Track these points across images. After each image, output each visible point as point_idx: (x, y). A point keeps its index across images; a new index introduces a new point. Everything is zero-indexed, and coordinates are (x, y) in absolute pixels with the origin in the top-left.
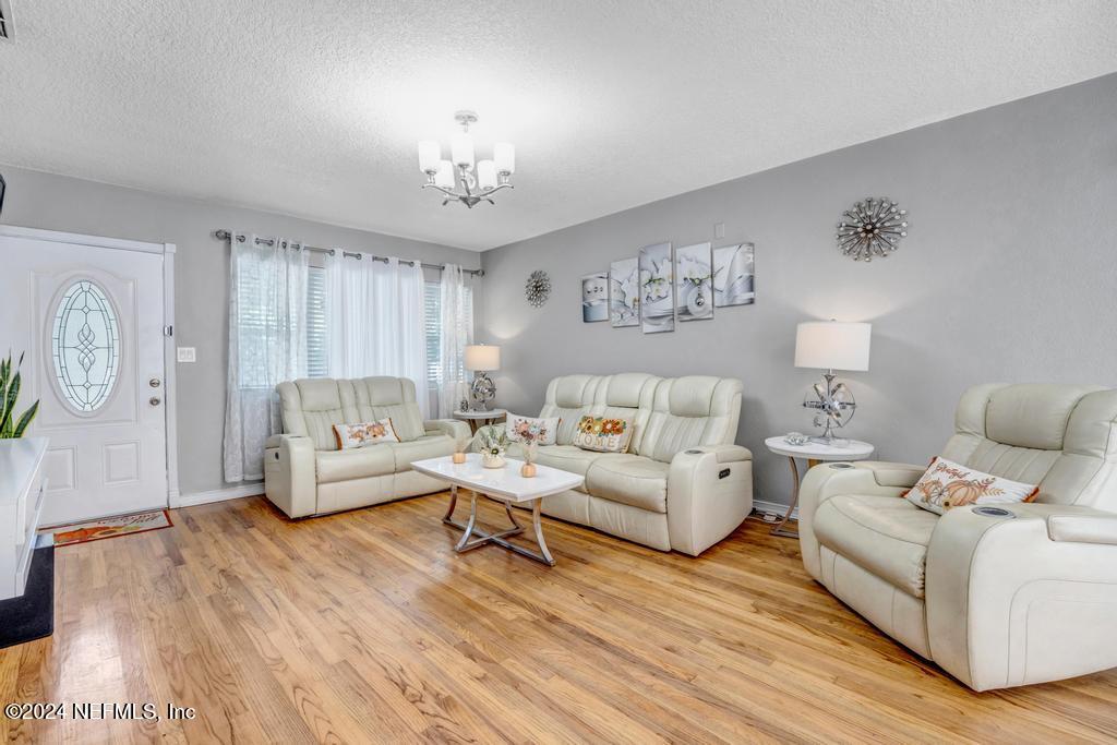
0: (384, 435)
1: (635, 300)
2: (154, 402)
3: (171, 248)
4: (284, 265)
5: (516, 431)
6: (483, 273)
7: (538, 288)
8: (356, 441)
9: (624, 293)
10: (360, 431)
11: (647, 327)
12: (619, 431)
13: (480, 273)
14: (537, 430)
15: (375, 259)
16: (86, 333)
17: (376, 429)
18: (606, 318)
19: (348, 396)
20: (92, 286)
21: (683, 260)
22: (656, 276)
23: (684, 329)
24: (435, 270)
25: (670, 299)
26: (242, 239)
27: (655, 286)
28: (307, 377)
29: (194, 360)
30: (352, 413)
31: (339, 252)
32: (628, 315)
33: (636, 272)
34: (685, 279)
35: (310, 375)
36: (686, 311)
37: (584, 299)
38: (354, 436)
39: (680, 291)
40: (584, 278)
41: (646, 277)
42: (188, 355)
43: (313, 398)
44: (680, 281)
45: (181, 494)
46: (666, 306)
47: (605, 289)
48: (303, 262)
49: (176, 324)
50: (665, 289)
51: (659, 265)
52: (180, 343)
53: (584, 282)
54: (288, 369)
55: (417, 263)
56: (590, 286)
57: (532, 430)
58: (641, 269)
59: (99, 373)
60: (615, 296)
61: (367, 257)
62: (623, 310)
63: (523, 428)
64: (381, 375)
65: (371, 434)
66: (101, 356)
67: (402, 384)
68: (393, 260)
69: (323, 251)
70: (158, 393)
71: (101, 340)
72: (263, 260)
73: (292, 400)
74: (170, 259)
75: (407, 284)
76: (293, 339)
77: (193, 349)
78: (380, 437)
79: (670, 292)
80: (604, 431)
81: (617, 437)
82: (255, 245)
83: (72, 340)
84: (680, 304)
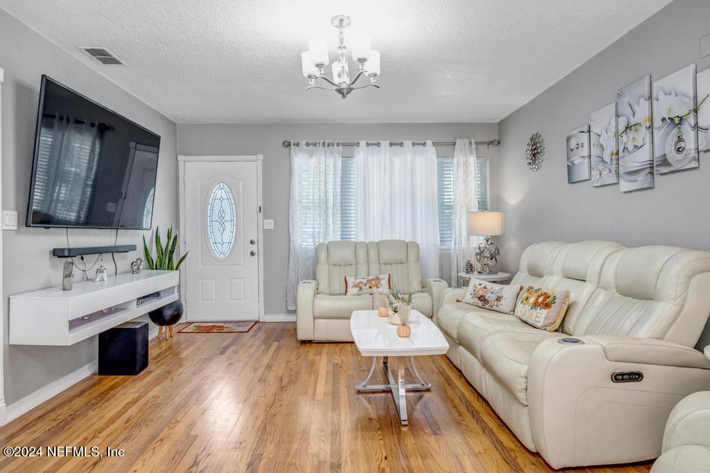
0: (378, 287)
1: (612, 154)
2: (252, 254)
3: (260, 157)
4: (323, 159)
5: (474, 295)
6: (499, 143)
7: (535, 152)
8: (356, 290)
9: (602, 146)
10: (361, 282)
11: (625, 185)
12: (547, 306)
13: (497, 142)
14: (493, 297)
15: (391, 144)
16: (222, 212)
17: (373, 282)
18: (587, 178)
19: (362, 255)
20: (225, 186)
21: (661, 96)
22: (633, 121)
23: (664, 184)
24: (446, 147)
25: (647, 147)
26: (298, 145)
27: (631, 134)
28: (339, 240)
29: (272, 228)
30: (363, 268)
31: (363, 143)
32: (605, 173)
33: (614, 119)
34: (663, 120)
35: (341, 238)
36: (665, 162)
37: (568, 158)
38: (355, 286)
39: (658, 135)
40: (567, 135)
41: (623, 123)
42: (270, 224)
43: (337, 255)
44: (657, 123)
45: (265, 313)
46: (643, 156)
47: (586, 145)
48: (337, 155)
49: (264, 205)
50: (642, 136)
51: (636, 108)
52: (266, 217)
53: (568, 139)
54: (326, 234)
55: (429, 143)
56: (573, 143)
57: (489, 296)
58: (618, 116)
59: (228, 236)
60: (595, 151)
61: (385, 144)
62: (601, 167)
63: (481, 293)
64: (397, 239)
65: (368, 285)
66: (228, 225)
67: (409, 247)
68: (408, 143)
69: (351, 145)
70: (254, 248)
71: (228, 217)
72: (312, 157)
73: (323, 256)
74: (260, 164)
75: (420, 161)
76: (330, 212)
77: (272, 221)
78: (375, 288)
79: (648, 139)
80: (536, 305)
81: (544, 312)
82: (305, 147)
83: (216, 218)
84: (658, 154)
